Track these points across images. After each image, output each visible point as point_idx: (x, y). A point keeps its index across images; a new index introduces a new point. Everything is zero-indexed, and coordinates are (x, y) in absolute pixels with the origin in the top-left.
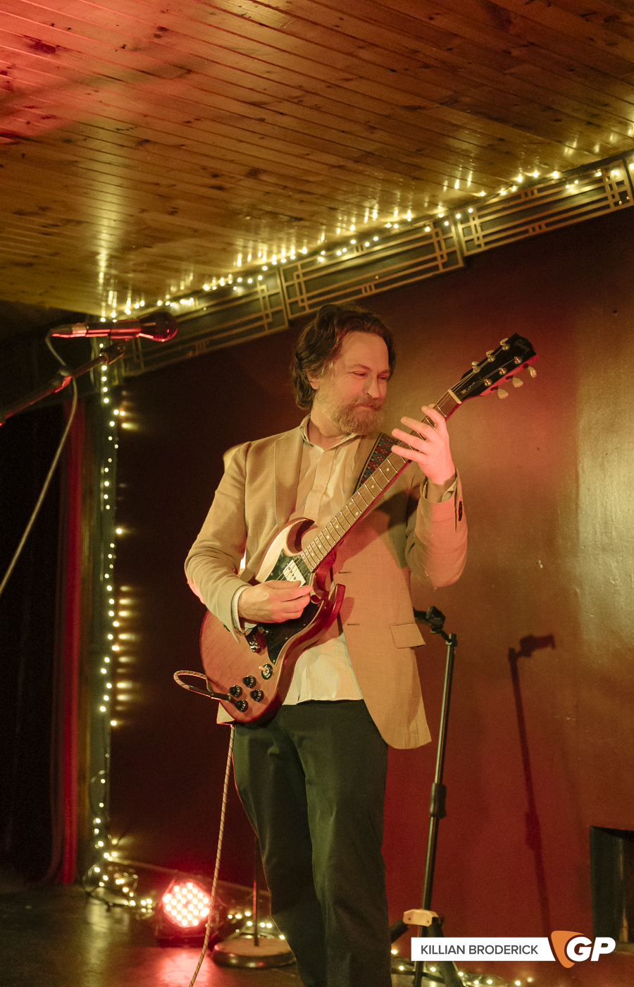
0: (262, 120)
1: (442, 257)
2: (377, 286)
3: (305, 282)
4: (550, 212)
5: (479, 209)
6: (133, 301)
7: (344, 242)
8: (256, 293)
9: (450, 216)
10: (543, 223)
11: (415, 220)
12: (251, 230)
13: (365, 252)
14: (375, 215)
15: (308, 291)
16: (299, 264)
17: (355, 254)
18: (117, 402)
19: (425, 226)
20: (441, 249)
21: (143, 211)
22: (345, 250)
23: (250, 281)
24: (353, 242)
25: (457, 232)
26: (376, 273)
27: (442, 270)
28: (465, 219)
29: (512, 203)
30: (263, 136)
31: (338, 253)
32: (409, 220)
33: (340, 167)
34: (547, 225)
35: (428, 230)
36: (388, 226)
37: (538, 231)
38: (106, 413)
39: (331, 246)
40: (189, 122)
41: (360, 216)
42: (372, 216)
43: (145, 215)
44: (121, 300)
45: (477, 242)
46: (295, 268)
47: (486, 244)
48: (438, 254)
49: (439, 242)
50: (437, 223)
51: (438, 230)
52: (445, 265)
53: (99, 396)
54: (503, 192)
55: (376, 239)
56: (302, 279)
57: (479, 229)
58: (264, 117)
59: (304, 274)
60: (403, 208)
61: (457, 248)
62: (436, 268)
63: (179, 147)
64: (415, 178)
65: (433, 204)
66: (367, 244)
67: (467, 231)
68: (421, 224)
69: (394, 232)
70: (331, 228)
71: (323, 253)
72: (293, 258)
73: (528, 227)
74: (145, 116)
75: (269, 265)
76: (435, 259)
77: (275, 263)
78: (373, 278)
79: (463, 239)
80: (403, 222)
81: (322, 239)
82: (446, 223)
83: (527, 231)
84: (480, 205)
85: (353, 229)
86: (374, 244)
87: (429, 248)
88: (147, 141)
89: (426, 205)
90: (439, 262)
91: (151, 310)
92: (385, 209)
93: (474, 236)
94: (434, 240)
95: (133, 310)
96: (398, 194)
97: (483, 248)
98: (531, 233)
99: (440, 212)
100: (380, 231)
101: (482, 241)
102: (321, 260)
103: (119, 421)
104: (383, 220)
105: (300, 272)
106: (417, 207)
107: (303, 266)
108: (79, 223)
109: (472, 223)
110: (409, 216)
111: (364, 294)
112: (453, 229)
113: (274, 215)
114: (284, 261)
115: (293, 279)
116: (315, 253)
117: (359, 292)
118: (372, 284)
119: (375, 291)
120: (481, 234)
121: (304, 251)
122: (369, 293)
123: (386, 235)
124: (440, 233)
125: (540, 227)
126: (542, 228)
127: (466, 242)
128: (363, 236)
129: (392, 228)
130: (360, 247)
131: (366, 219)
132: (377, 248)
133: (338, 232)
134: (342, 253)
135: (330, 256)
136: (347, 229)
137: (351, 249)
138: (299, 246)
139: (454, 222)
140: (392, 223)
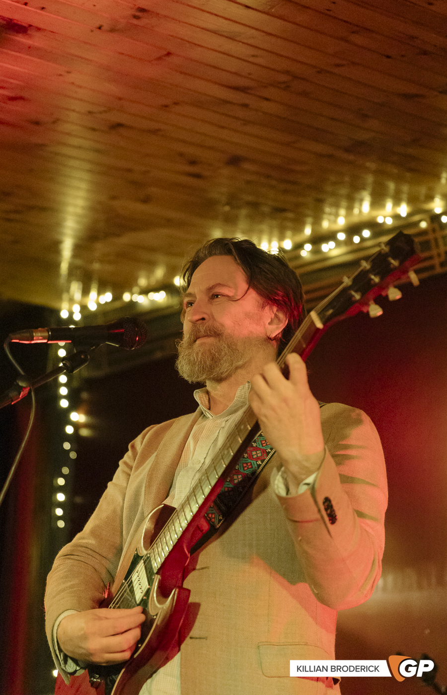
0: (245, 106)
1: (439, 255)
6: (100, 293)
7: (331, 236)
11: (410, 215)
12: (229, 221)
13: (355, 247)
17: (344, 249)
18: (74, 406)
19: (420, 221)
20: (438, 247)
21: (114, 198)
22: (332, 244)
24: (341, 236)
27: (439, 270)
30: (246, 122)
31: (325, 248)
32: (404, 214)
33: (330, 156)
35: (423, 225)
36: (380, 220)
38: (63, 417)
39: (318, 239)
40: (166, 106)
41: (350, 209)
42: (365, 208)
43: (117, 204)
44: (86, 292)
48: (434, 252)
49: (436, 239)
50: (434, 219)
51: (436, 226)
52: (442, 265)
53: (58, 397)
55: (366, 233)
58: (247, 101)
60: (397, 202)
63: (155, 132)
64: (410, 170)
65: (431, 198)
66: (356, 239)
68: (416, 218)
69: (386, 227)
70: (317, 221)
71: (308, 247)
74: (120, 99)
76: (433, 257)
80: (396, 217)
81: (308, 231)
82: (445, 219)
85: (341, 222)
86: (363, 240)
87: (425, 245)
88: (120, 125)
89: (422, 198)
90: (437, 261)
91: (118, 304)
92: (377, 201)
94: (431, 237)
95: (99, 304)
96: (392, 186)
99: (437, 207)
100: (372, 225)
102: (305, 255)
103: (77, 426)
104: (375, 213)
106: (412, 200)
108: (43, 209)
110: (404, 210)
113: (254, 205)
116: (299, 246)
121: (288, 245)
123: (377, 229)
124: (438, 229)
128: (353, 230)
129: (384, 223)
130: (349, 241)
131: (356, 211)
132: (369, 244)
133: (326, 224)
134: (328, 247)
135: (316, 251)
136: (335, 222)
137: (338, 244)
138: (282, 238)
140: (384, 217)
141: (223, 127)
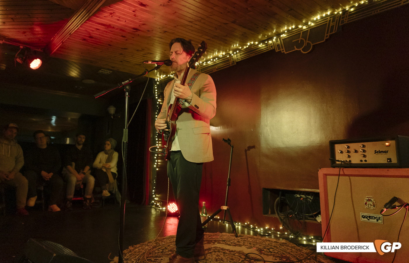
0: (192, 26)
1: (231, 62)
2: (217, 69)
3: (201, 69)
4: (255, 51)
5: (239, 51)
6: (163, 75)
7: (209, 60)
9: (233, 53)
10: (254, 54)
11: (225, 54)
14: (216, 53)
15: (201, 71)
16: (199, 65)
17: (212, 63)
18: (159, 98)
20: (231, 60)
21: (165, 51)
22: (210, 62)
24: (212, 60)
25: (235, 57)
26: (216, 67)
27: (231, 65)
28: (237, 54)
29: (247, 50)
30: (192, 31)
31: (208, 62)
32: (224, 54)
33: (209, 39)
34: (255, 54)
35: (228, 56)
36: (219, 56)
37: (253, 56)
38: (157, 100)
39: (207, 61)
40: (175, 26)
41: (213, 55)
43: (166, 52)
44: (160, 75)
45: (239, 59)
46: (199, 66)
47: (241, 59)
48: (230, 62)
49: (231, 59)
50: (230, 55)
52: (232, 64)
53: (155, 97)
54: (245, 47)
55: (217, 59)
56: (200, 69)
57: (240, 56)
58: (192, 25)
59: (201, 68)
60: (223, 52)
61: (234, 60)
62: (230, 65)
63: (173, 33)
64: (226, 43)
65: (230, 50)
66: (215, 60)
67: (237, 56)
68: (227, 55)
71: (205, 63)
73: (251, 55)
74: (166, 24)
76: (230, 63)
79: (236, 58)
80: (223, 55)
81: (205, 59)
82: (232, 55)
83: (250, 56)
84: (240, 50)
85: (212, 56)
86: (216, 60)
87: (228, 60)
88: (166, 31)
89: (228, 51)
90: (231, 63)
91: (167, 77)
92: (219, 52)
93: (238, 57)
94: (230, 59)
95: (163, 77)
96: (222, 47)
97: (240, 60)
98: (251, 56)
99: (231, 52)
100: (218, 57)
101: (240, 58)
102: (204, 64)
103: (159, 102)
104: (218, 54)
105: (200, 67)
106: (226, 51)
107: (200, 66)
108: (151, 54)
109: (238, 54)
111: (214, 71)
112: (234, 56)
115: (198, 69)
116: (203, 63)
117: (213, 71)
119: (216, 71)
120: (240, 57)
122: (215, 71)
123: (219, 58)
124: (231, 57)
125: (253, 55)
126: (254, 55)
127: (237, 59)
128: (214, 58)
130: (213, 61)
131: (215, 54)
132: (217, 61)
133: (208, 57)
134: (209, 62)
135: (207, 63)
136: (210, 57)
137: (211, 61)
139: (234, 54)
140: (220, 55)
141: (187, 32)
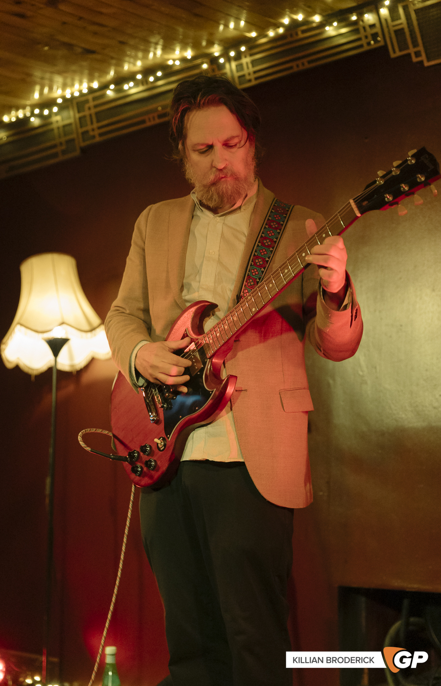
2: (160, 116)
3: (97, 114)
4: (312, 51)
5: (250, 48)
7: (131, 77)
8: (51, 123)
9: (225, 54)
10: (305, 60)
11: (194, 58)
12: (49, 60)
13: (150, 86)
14: (159, 52)
15: (98, 121)
16: (90, 97)
17: (141, 88)
19: (203, 63)
22: (132, 84)
23: (46, 112)
24: (139, 77)
25: (230, 69)
26: (159, 106)
28: (238, 57)
29: (279, 43)
31: (126, 87)
32: (189, 57)
34: (309, 62)
35: (205, 66)
36: (170, 63)
37: (301, 68)
39: (120, 81)
41: (145, 57)
42: (156, 54)
45: (248, 77)
46: (87, 101)
47: (256, 79)
50: (213, 61)
51: (215, 67)
54: (271, 34)
55: (159, 74)
56: (93, 111)
57: (250, 66)
59: (96, 106)
60: (184, 48)
65: (211, 43)
66: (151, 79)
67: (240, 67)
68: (199, 61)
69: (176, 68)
70: (119, 64)
71: (112, 87)
72: (85, 91)
73: (294, 64)
75: (64, 98)
77: (68, 96)
78: (156, 110)
79: (236, 75)
80: (184, 60)
81: (112, 73)
82: (222, 60)
83: (291, 68)
85: (139, 64)
86: (156, 79)
89: (204, 43)
92: (168, 48)
93: (246, 72)
96: (181, 30)
97: (254, 83)
98: (295, 69)
99: (216, 50)
100: (164, 67)
101: (252, 77)
102: (110, 93)
104: (166, 56)
105: (91, 104)
106: (196, 46)
107: (94, 99)
109: (246, 60)
110: (189, 54)
111: (148, 124)
112: (227, 66)
113: (69, 46)
114: (77, 94)
115: (84, 111)
116: (104, 87)
117: (143, 122)
118: (156, 115)
119: (157, 121)
120: (251, 70)
121: (95, 85)
122: (152, 123)
123: (168, 71)
124: (216, 69)
125: (303, 64)
126: (304, 65)
127: (240, 77)
128: (148, 71)
129: (174, 65)
130: (145, 81)
131: (151, 55)
132: (160, 83)
133: (126, 67)
134: (129, 87)
135: (118, 90)
136: (134, 65)
137: (137, 83)
138: (91, 80)
139: (229, 59)
140: (174, 60)
